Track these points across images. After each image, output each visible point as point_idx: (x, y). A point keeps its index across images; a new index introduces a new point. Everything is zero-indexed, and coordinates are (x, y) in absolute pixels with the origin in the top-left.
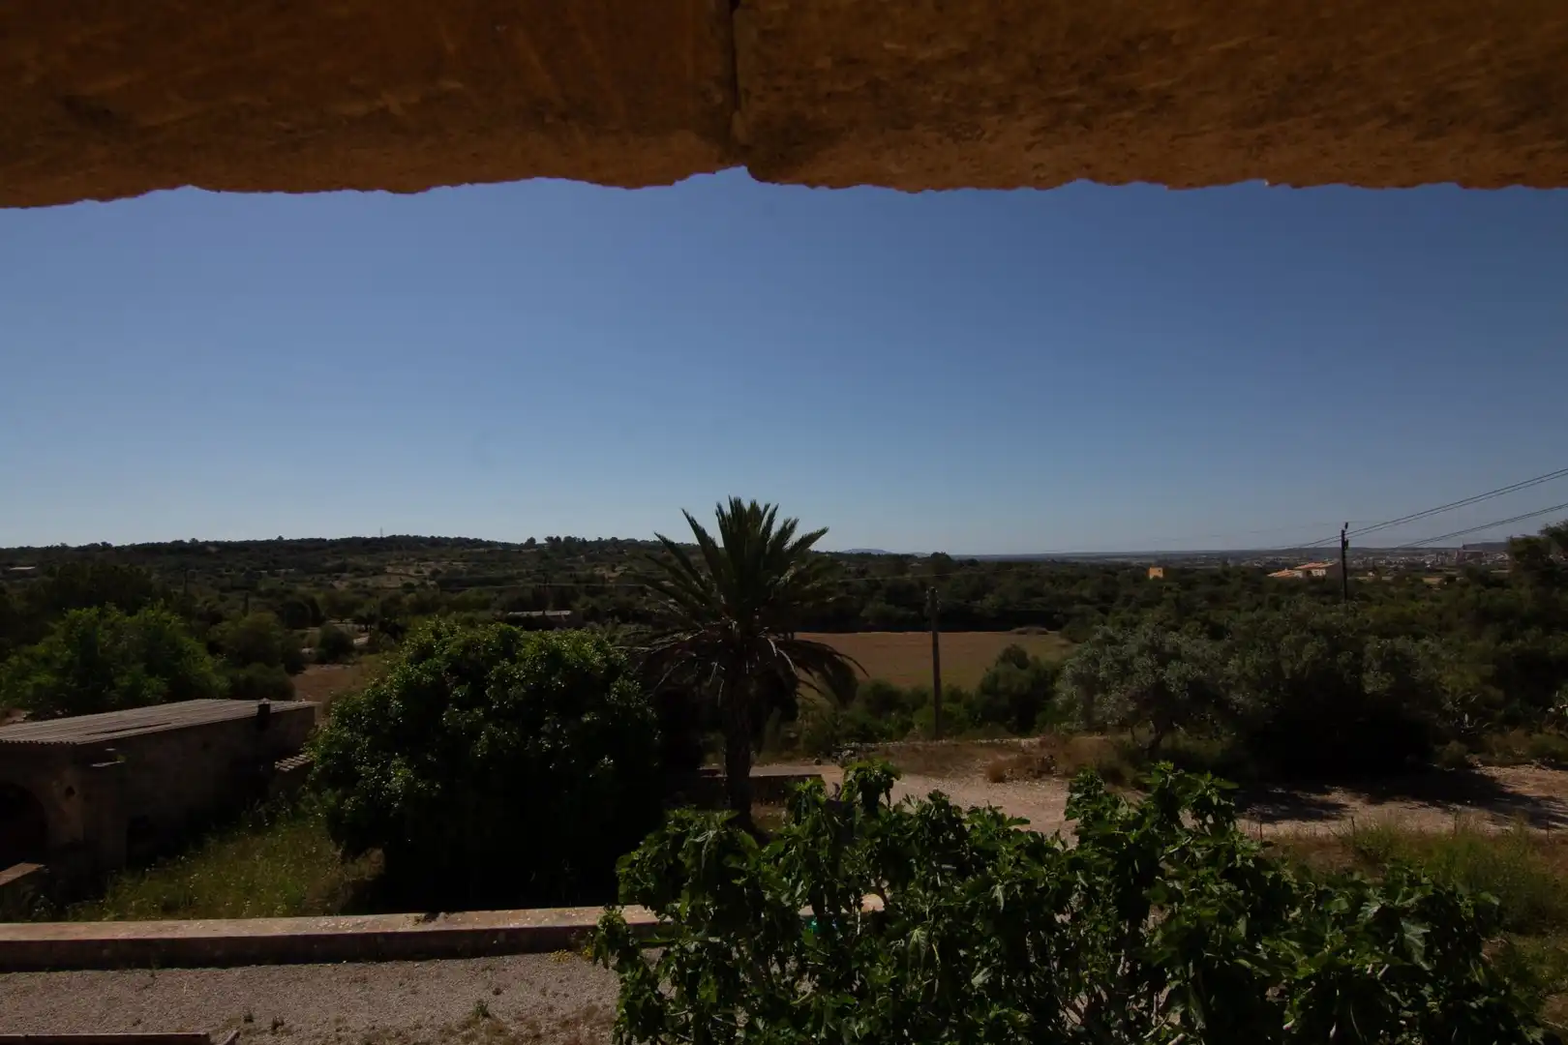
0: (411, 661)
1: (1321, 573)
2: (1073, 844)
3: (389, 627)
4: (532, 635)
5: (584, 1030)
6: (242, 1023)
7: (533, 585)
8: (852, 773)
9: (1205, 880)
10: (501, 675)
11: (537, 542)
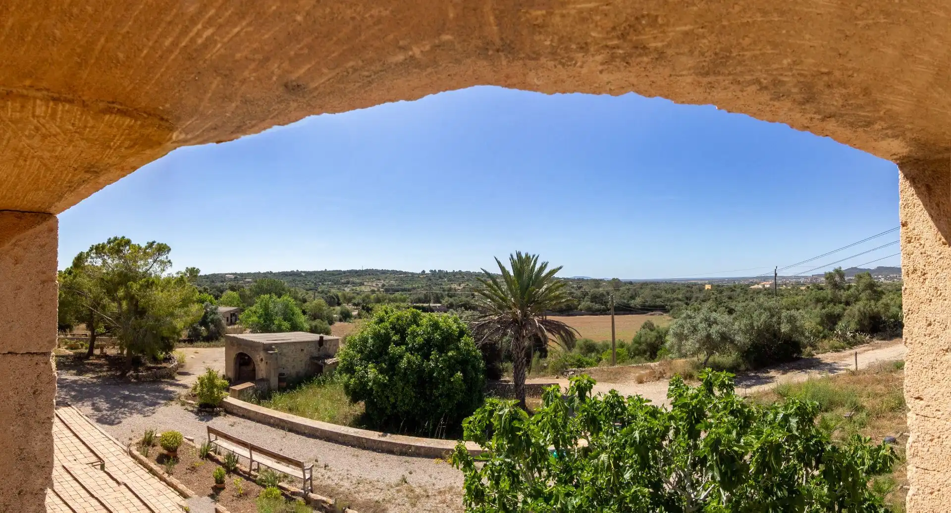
1: (768, 286)
2: (670, 409)
7: (424, 292)
8: (573, 382)
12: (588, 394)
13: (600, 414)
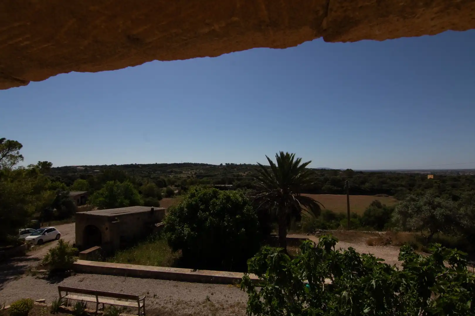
0: (189, 198)
2: (401, 269)
3: (184, 189)
4: (222, 192)
5: (237, 309)
6: (146, 294)
7: (222, 177)
8: (321, 239)
9: (454, 286)
10: (214, 203)
11: (223, 165)
12: (332, 248)
13: (341, 263)
